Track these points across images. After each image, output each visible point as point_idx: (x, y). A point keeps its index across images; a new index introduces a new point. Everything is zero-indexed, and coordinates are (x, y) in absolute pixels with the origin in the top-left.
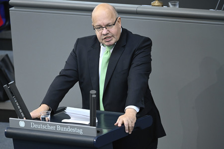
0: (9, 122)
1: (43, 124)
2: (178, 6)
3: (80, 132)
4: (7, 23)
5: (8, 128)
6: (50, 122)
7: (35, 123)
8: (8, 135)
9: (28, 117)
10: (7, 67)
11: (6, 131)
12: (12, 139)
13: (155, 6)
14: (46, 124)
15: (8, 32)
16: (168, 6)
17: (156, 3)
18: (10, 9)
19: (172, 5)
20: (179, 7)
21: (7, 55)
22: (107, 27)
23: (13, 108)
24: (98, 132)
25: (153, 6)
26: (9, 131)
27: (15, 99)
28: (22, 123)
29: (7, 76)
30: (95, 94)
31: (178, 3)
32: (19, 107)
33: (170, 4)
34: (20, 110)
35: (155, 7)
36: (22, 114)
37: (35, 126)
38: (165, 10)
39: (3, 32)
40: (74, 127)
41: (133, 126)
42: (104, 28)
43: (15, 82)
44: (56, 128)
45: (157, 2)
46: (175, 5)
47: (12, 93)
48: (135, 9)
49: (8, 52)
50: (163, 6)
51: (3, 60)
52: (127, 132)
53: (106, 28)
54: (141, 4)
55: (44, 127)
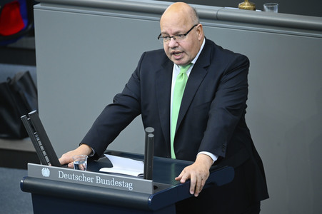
0: (27, 169)
1: (76, 173)
2: (277, 11)
3: (130, 187)
4: (30, 27)
5: (25, 178)
6: (86, 171)
7: (65, 172)
8: (25, 188)
9: (55, 162)
10: (28, 89)
11: (22, 181)
12: (30, 194)
13: (243, 9)
14: (81, 174)
15: (30, 39)
16: (263, 10)
17: (246, 5)
18: (35, 6)
19: (268, 8)
20: (279, 12)
21: (28, 73)
22: (176, 37)
23: (33, 149)
24: (155, 188)
25: (240, 8)
26: (27, 181)
27: (37, 136)
28: (46, 172)
29: (27, 102)
30: (153, 133)
31: (276, 6)
32: (42, 148)
33: (265, 7)
34: (44, 153)
35: (244, 11)
36: (46, 158)
37: (64, 176)
38: (257, 15)
39: (24, 39)
40: (121, 180)
41: (203, 185)
42: (172, 39)
43: (37, 112)
44: (95, 180)
45: (246, 3)
46: (272, 9)
47: (32, 127)
48: (215, 13)
49: (29, 68)
50: (255, 10)
51: (22, 79)
52: (192, 193)
53: (175, 39)
54: (224, 6)
55: (78, 178)
